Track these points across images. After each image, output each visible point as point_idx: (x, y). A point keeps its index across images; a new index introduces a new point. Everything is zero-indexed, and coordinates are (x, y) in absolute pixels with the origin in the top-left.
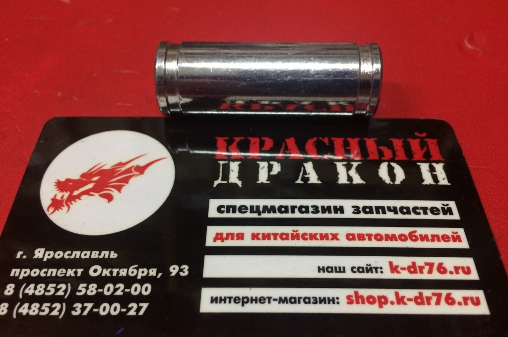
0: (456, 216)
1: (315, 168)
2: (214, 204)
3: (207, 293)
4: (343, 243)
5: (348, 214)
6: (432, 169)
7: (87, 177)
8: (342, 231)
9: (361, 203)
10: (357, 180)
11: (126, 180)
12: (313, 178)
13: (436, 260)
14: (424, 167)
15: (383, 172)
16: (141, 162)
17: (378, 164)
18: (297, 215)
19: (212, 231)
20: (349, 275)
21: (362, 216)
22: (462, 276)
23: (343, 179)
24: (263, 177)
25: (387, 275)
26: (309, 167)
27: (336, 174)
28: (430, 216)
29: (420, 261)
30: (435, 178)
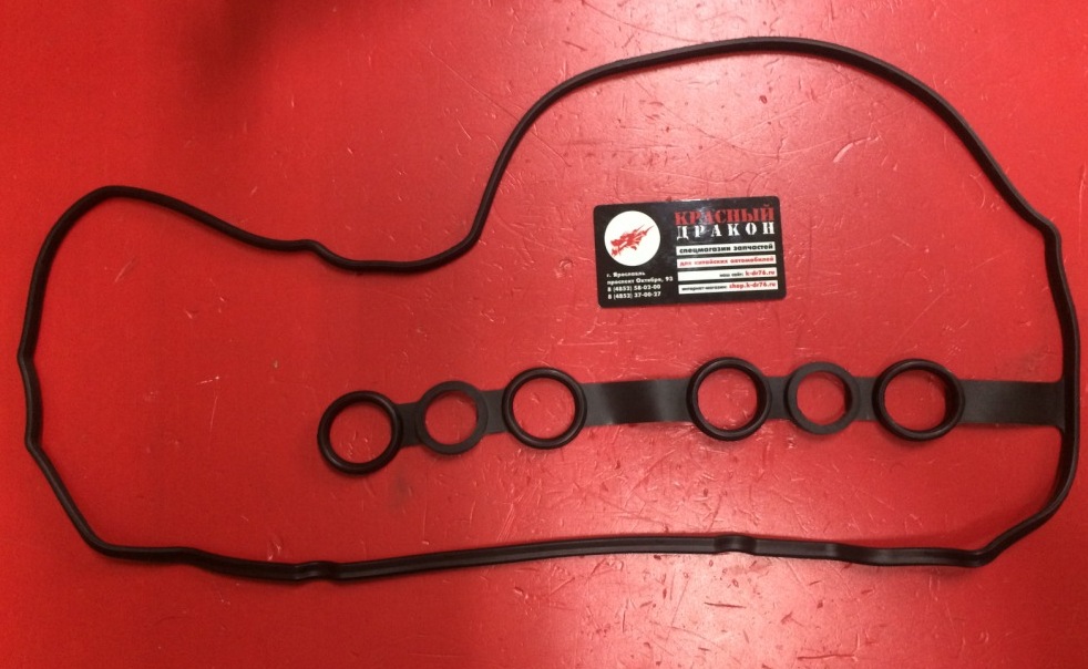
0: (774, 249)
1: (720, 228)
2: (678, 248)
3: (681, 287)
4: (729, 264)
5: (732, 251)
6: (768, 226)
7: (623, 237)
8: (729, 258)
9: (737, 245)
10: (737, 233)
11: (640, 239)
12: (719, 234)
13: (762, 269)
14: (765, 224)
15: (748, 229)
16: (644, 229)
17: (745, 224)
18: (712, 252)
19: (679, 261)
20: (731, 277)
21: (737, 251)
22: (771, 275)
23: (731, 234)
24: (697, 235)
25: (745, 276)
26: (716, 227)
27: (727, 231)
28: (764, 250)
29: (757, 270)
30: (769, 230)
